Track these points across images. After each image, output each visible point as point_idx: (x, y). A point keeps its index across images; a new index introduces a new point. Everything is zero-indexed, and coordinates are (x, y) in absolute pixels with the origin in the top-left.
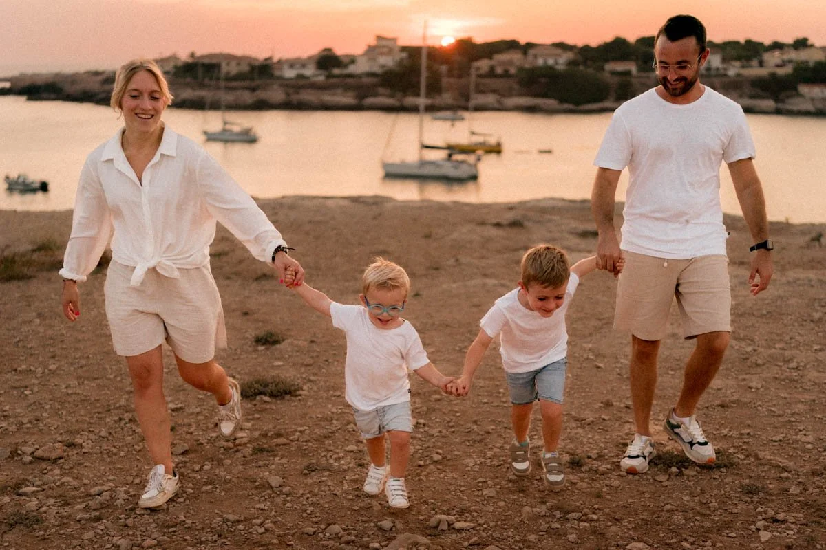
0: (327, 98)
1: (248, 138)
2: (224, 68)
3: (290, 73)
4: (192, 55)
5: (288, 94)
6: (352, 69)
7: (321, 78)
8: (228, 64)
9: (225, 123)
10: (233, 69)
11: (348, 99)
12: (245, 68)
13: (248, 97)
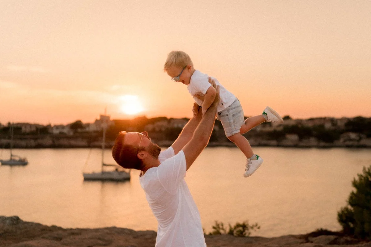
0: (73, 142)
1: (23, 163)
2: (23, 129)
3: (56, 132)
4: (9, 123)
5: (53, 141)
6: (87, 129)
7: (71, 133)
8: (25, 127)
9: (12, 155)
10: (28, 130)
11: (84, 143)
12: (34, 129)
13: (32, 143)
